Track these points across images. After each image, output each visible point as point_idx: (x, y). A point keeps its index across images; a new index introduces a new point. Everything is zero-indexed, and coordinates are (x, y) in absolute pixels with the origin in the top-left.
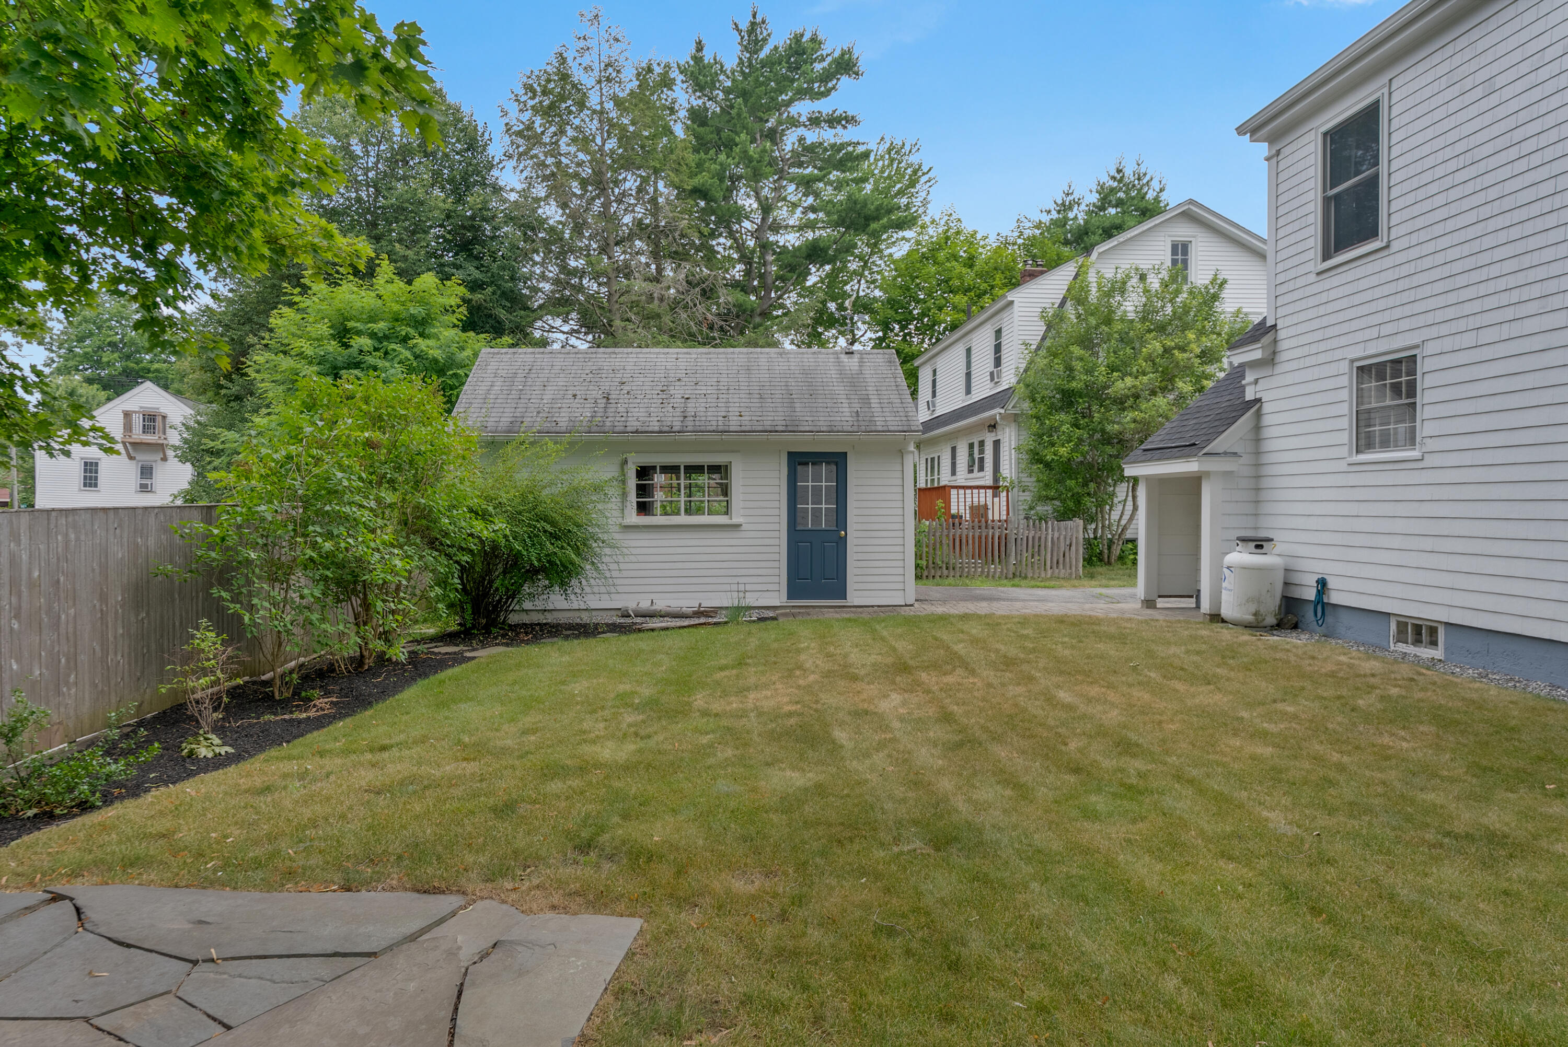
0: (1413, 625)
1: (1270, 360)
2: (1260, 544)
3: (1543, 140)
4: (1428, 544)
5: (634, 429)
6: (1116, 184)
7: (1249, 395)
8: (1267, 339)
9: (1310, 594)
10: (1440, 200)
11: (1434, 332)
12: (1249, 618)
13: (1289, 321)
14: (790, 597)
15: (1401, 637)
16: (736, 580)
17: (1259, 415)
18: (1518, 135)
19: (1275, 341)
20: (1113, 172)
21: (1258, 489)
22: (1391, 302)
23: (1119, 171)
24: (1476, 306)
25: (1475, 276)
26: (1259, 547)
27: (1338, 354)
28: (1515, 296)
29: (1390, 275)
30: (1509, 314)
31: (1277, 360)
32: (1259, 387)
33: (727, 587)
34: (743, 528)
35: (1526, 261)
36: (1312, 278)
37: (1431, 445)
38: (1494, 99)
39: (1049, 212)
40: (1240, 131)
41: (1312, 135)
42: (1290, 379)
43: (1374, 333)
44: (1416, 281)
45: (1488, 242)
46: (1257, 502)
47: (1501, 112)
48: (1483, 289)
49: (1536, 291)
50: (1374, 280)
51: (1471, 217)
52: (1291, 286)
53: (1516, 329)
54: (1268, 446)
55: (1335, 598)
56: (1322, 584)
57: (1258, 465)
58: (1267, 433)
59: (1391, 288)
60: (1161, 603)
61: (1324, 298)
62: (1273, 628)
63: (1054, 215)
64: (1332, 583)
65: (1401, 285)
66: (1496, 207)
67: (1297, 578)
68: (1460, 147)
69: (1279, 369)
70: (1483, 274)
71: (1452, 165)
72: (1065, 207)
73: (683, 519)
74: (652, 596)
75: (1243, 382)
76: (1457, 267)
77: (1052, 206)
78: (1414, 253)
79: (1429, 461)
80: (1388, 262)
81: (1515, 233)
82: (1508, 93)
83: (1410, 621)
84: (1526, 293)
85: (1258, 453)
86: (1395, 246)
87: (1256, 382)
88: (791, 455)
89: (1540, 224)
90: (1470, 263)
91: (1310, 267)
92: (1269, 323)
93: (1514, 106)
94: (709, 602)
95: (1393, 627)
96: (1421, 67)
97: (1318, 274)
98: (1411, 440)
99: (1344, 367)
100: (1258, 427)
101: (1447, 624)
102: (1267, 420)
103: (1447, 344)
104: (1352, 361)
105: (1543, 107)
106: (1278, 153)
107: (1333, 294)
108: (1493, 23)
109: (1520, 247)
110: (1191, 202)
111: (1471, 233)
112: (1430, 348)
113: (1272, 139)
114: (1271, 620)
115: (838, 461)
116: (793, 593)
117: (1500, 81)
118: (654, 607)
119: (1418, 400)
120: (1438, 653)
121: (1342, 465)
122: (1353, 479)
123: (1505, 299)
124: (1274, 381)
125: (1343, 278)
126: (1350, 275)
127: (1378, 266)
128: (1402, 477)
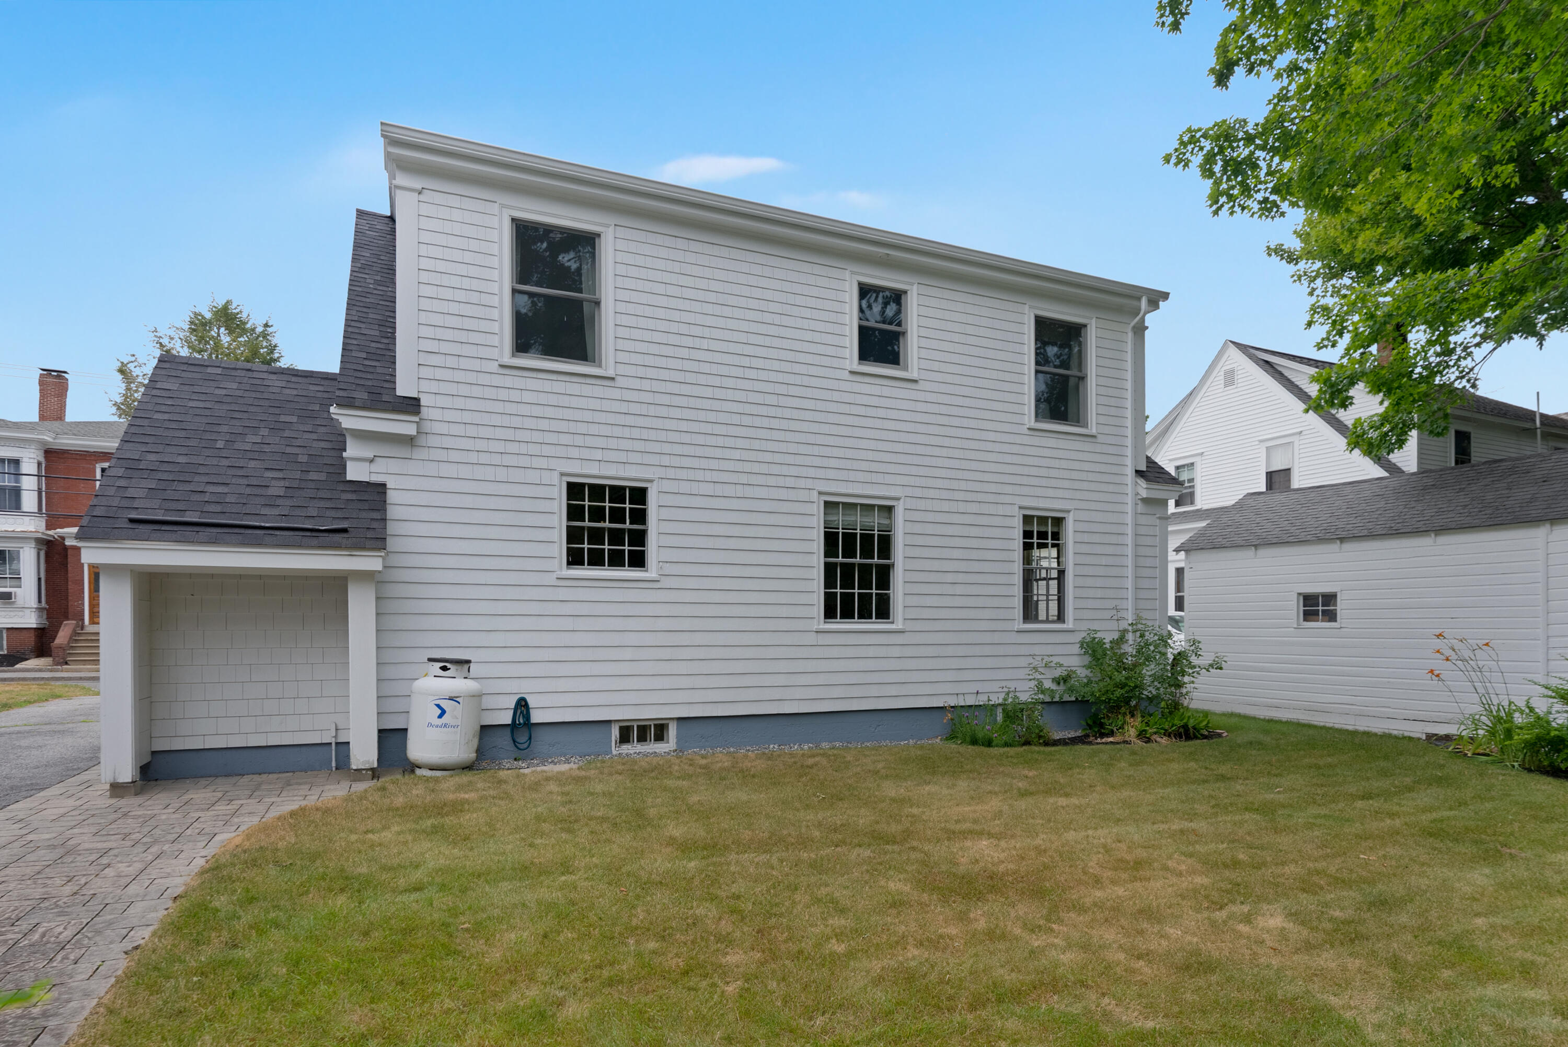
0: (655, 725)
1: (410, 443)
7: (358, 475)
9: (505, 718)
10: (675, 364)
11: (671, 473)
13: (444, 401)
15: (625, 740)
17: (380, 503)
19: (419, 419)
22: (617, 431)
24: (713, 465)
25: (712, 440)
28: (747, 467)
29: (617, 407)
30: (744, 479)
31: (422, 440)
32: (376, 470)
35: (756, 444)
36: (494, 366)
37: (669, 569)
41: (494, 208)
43: (596, 455)
44: (649, 422)
48: (719, 453)
50: (594, 404)
52: (450, 361)
53: (749, 492)
55: (536, 718)
56: (522, 705)
59: (618, 419)
61: (514, 395)
64: (532, 702)
65: (631, 420)
66: (730, 395)
69: (419, 454)
70: (718, 441)
71: (688, 342)
75: (344, 454)
78: (646, 397)
79: (666, 583)
80: (614, 393)
81: (747, 420)
83: (652, 723)
86: (621, 382)
87: (372, 459)
89: (766, 422)
91: (494, 353)
92: (404, 393)
95: (614, 732)
96: (650, 238)
97: (501, 366)
98: (638, 564)
99: (552, 478)
101: (681, 719)
102: (396, 512)
103: (685, 487)
104: (562, 475)
106: (421, 191)
107: (528, 397)
109: (750, 432)
112: (663, 486)
119: (649, 528)
120: (671, 746)
121: (550, 579)
122: (562, 594)
123: (739, 466)
124: (412, 467)
125: (547, 386)
126: (559, 387)
127: (598, 391)
128: (632, 595)
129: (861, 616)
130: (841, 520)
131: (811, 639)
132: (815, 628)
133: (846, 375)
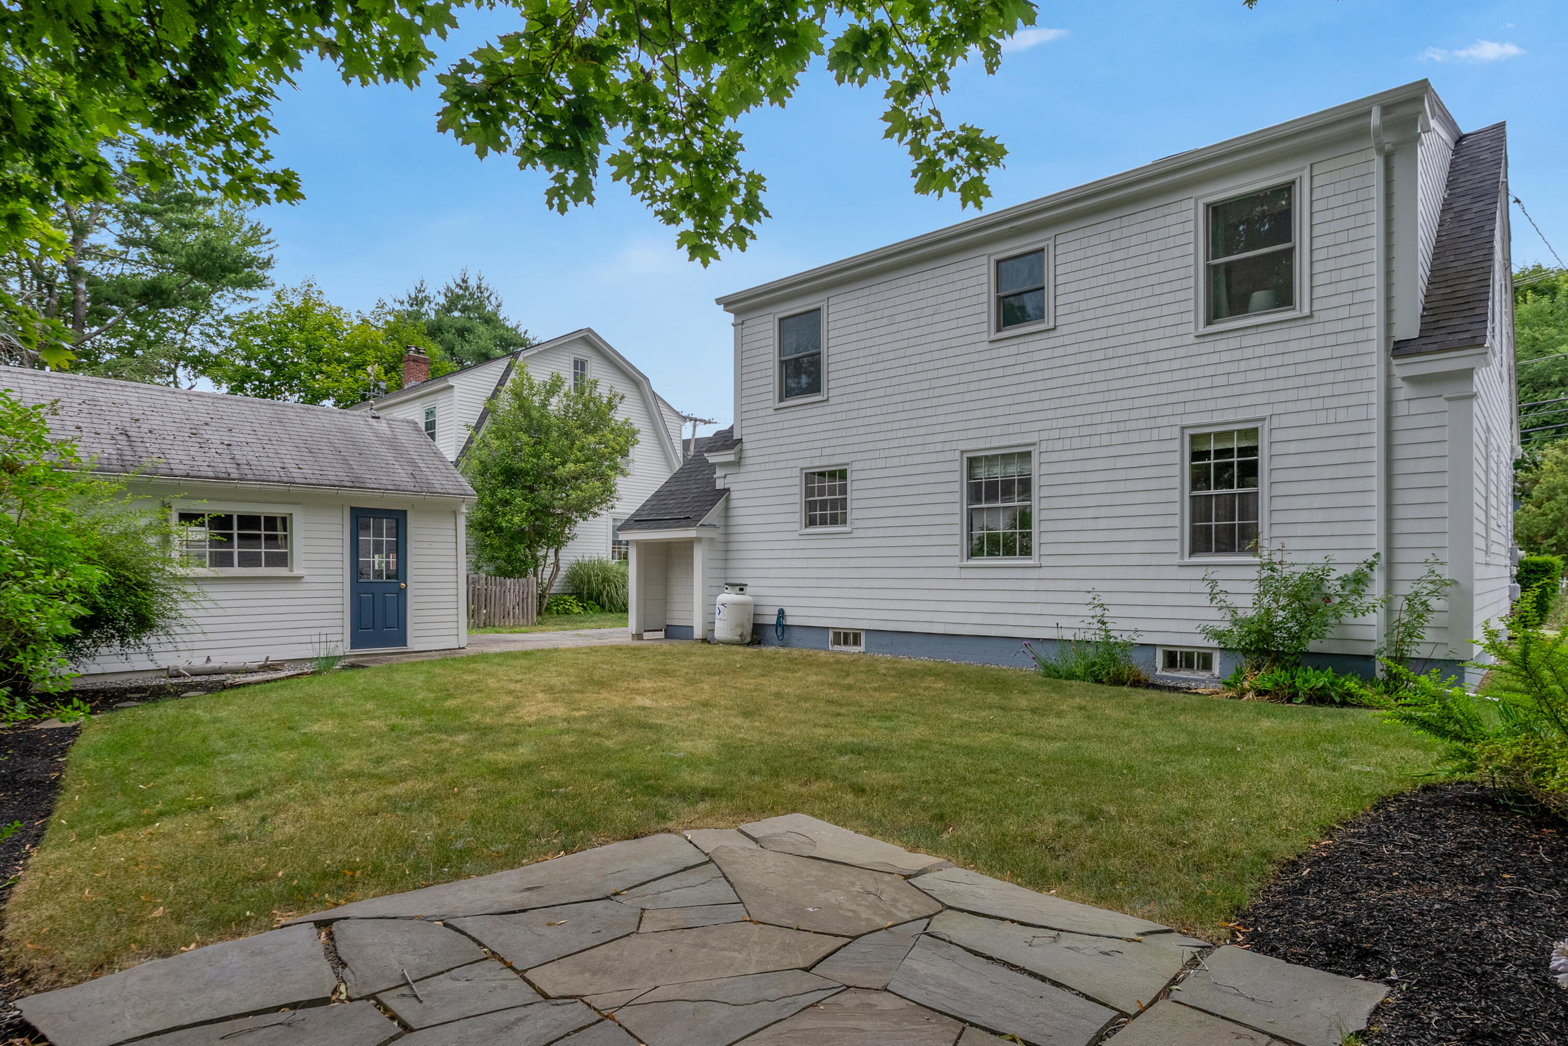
0: (844, 633)
1: (738, 463)
2: (742, 588)
3: (923, 358)
4: (855, 583)
5: (184, 473)
6: (461, 292)
7: (719, 485)
8: (737, 448)
9: (773, 620)
10: (862, 378)
11: (859, 456)
12: (738, 638)
13: (751, 438)
14: (353, 646)
15: (837, 642)
16: (317, 631)
17: (728, 500)
18: (910, 351)
19: (741, 450)
20: (459, 281)
21: (727, 551)
22: (829, 434)
23: (464, 281)
24: (885, 445)
25: (884, 427)
26: (742, 590)
27: (792, 464)
28: (908, 442)
29: (829, 418)
30: (905, 451)
31: (743, 462)
32: (727, 480)
33: (308, 639)
34: (304, 580)
35: (914, 423)
36: (771, 411)
37: (858, 524)
38: (895, 328)
39: (402, 303)
40: (719, 301)
41: (771, 317)
42: (753, 476)
43: (818, 453)
44: (846, 424)
45: (892, 408)
46: (726, 560)
47: (899, 336)
48: (889, 435)
49: (920, 440)
50: (818, 420)
51: (882, 392)
52: (754, 414)
53: (909, 460)
54: (734, 521)
55: (789, 621)
56: (781, 614)
57: (726, 534)
58: (733, 512)
59: (830, 426)
60: (647, 635)
61: (780, 426)
62: (748, 644)
63: (407, 306)
64: (788, 612)
65: (836, 425)
66: (896, 390)
67: (761, 610)
68: (875, 350)
69: (743, 469)
70: (890, 427)
71: (870, 360)
72: (418, 301)
73: (236, 571)
74: (208, 653)
75: (715, 476)
76: (873, 420)
77: (406, 299)
78: (846, 407)
79: (856, 534)
80: (828, 410)
81: (908, 406)
82: (902, 326)
83: (841, 631)
84: (914, 441)
85: (727, 526)
86: (832, 401)
87: (725, 477)
88: (353, 509)
89: (921, 404)
90: (881, 419)
91: (770, 404)
92: (736, 436)
93: (906, 334)
94: (277, 655)
95: (831, 635)
96: (848, 296)
97: (776, 410)
98: (844, 522)
99: (797, 472)
100: (727, 508)
101: (867, 631)
102: (733, 504)
103: (867, 464)
104: (802, 469)
105: (923, 340)
106: (743, 323)
107: (787, 424)
108: (893, 284)
109: (910, 415)
110: (589, 330)
111: (881, 401)
112: (856, 466)
113: (737, 313)
114: (748, 639)
115: (399, 519)
116: (356, 642)
117: (898, 318)
118: (210, 665)
119: (848, 496)
120: (862, 648)
121: (795, 536)
122: (802, 544)
123: (902, 442)
124: (740, 478)
125: (795, 415)
126: (800, 414)
127: (820, 411)
128: (838, 543)
129: (989, 554)
130: (982, 473)
131: (955, 573)
132: (958, 563)
133: (986, 345)
